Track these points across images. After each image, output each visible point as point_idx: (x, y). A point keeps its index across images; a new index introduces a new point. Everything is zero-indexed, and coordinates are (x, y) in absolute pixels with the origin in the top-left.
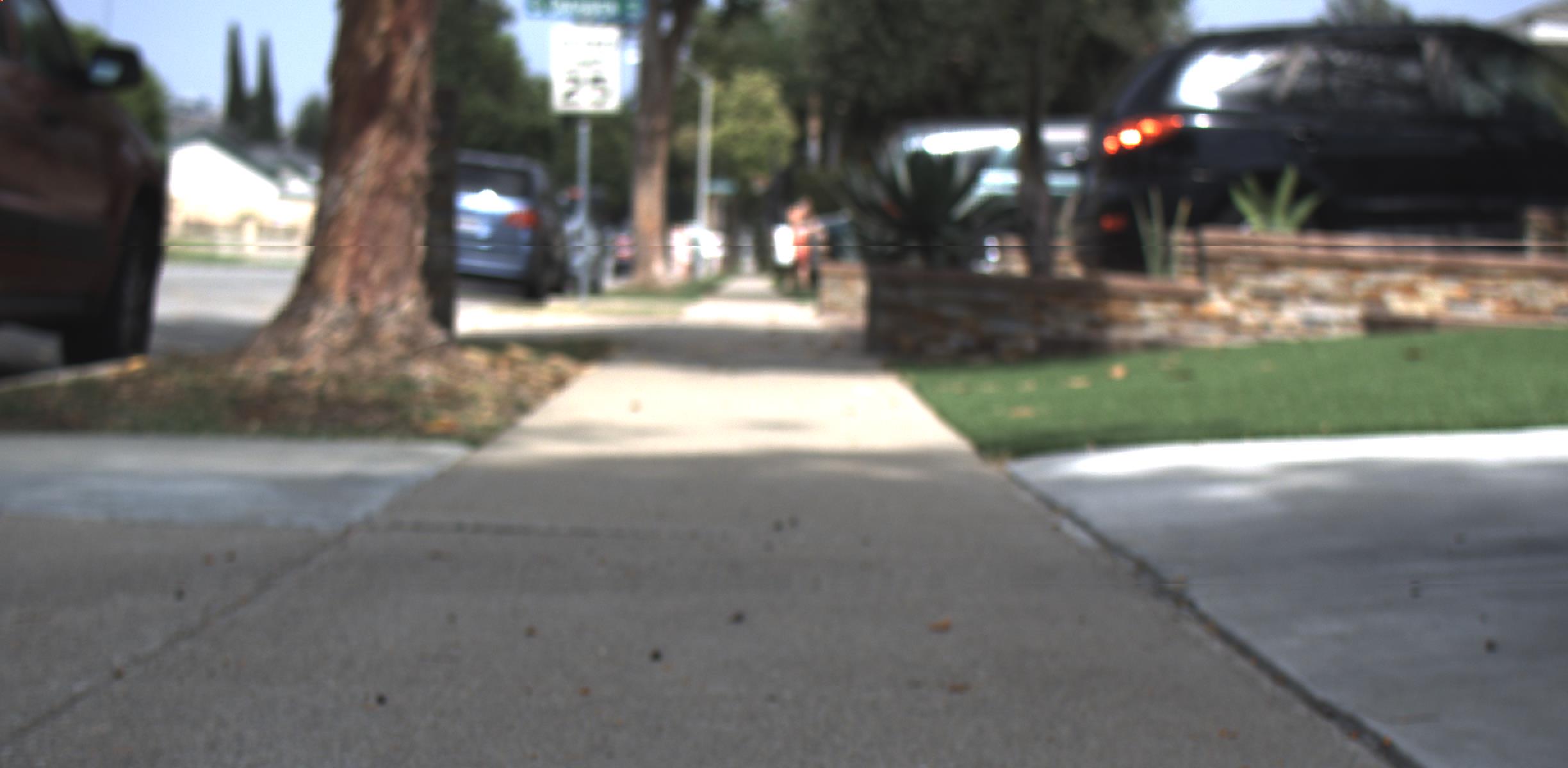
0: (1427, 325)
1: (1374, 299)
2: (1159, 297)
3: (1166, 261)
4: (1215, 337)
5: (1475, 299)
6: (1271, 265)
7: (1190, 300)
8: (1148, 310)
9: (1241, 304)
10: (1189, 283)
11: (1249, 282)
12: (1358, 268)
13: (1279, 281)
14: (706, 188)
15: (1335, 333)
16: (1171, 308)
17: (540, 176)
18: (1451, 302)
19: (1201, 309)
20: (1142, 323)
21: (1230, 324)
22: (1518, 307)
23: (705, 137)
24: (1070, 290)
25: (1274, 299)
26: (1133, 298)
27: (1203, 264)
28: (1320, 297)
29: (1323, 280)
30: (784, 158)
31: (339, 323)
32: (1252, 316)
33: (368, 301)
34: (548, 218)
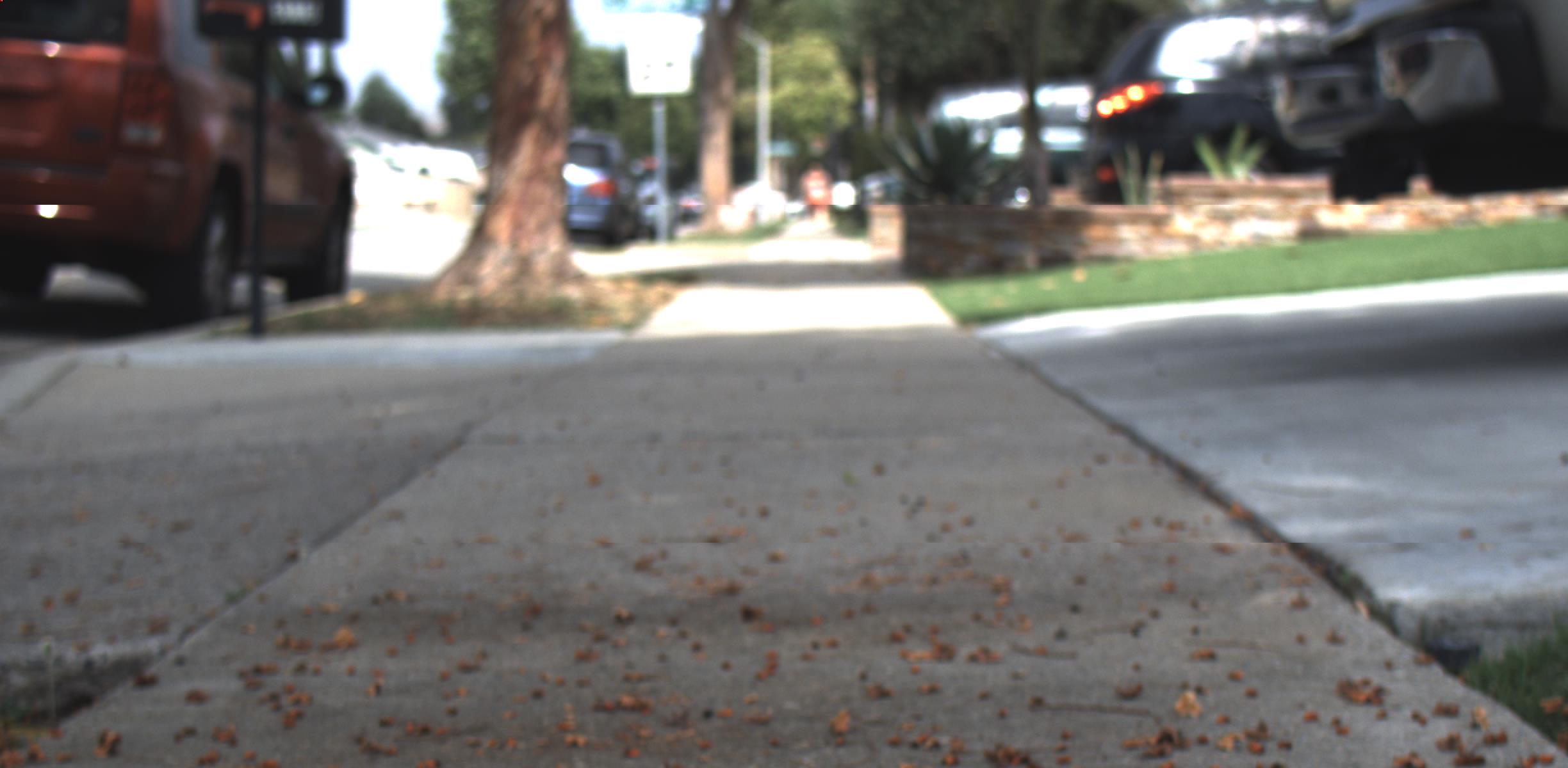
0: (1338, 234)
1: (1307, 216)
2: (1134, 220)
3: (1142, 196)
4: (1179, 249)
5: (1389, 212)
6: (1223, 195)
7: (1159, 222)
8: (1127, 232)
9: (1201, 225)
10: (1158, 209)
11: (1204, 208)
12: (1291, 195)
13: (1231, 206)
14: (767, 151)
15: (1280, 244)
16: (1145, 230)
17: (615, 147)
18: (1371, 215)
19: (1169, 229)
20: (1120, 241)
21: (1193, 240)
22: (1423, 216)
23: (764, 100)
24: (1070, 221)
25: (1227, 219)
26: (1112, 222)
27: (1169, 197)
28: (1264, 215)
29: (1267, 204)
30: (843, 118)
31: (505, 262)
32: (1210, 233)
33: (526, 246)
34: (624, 187)
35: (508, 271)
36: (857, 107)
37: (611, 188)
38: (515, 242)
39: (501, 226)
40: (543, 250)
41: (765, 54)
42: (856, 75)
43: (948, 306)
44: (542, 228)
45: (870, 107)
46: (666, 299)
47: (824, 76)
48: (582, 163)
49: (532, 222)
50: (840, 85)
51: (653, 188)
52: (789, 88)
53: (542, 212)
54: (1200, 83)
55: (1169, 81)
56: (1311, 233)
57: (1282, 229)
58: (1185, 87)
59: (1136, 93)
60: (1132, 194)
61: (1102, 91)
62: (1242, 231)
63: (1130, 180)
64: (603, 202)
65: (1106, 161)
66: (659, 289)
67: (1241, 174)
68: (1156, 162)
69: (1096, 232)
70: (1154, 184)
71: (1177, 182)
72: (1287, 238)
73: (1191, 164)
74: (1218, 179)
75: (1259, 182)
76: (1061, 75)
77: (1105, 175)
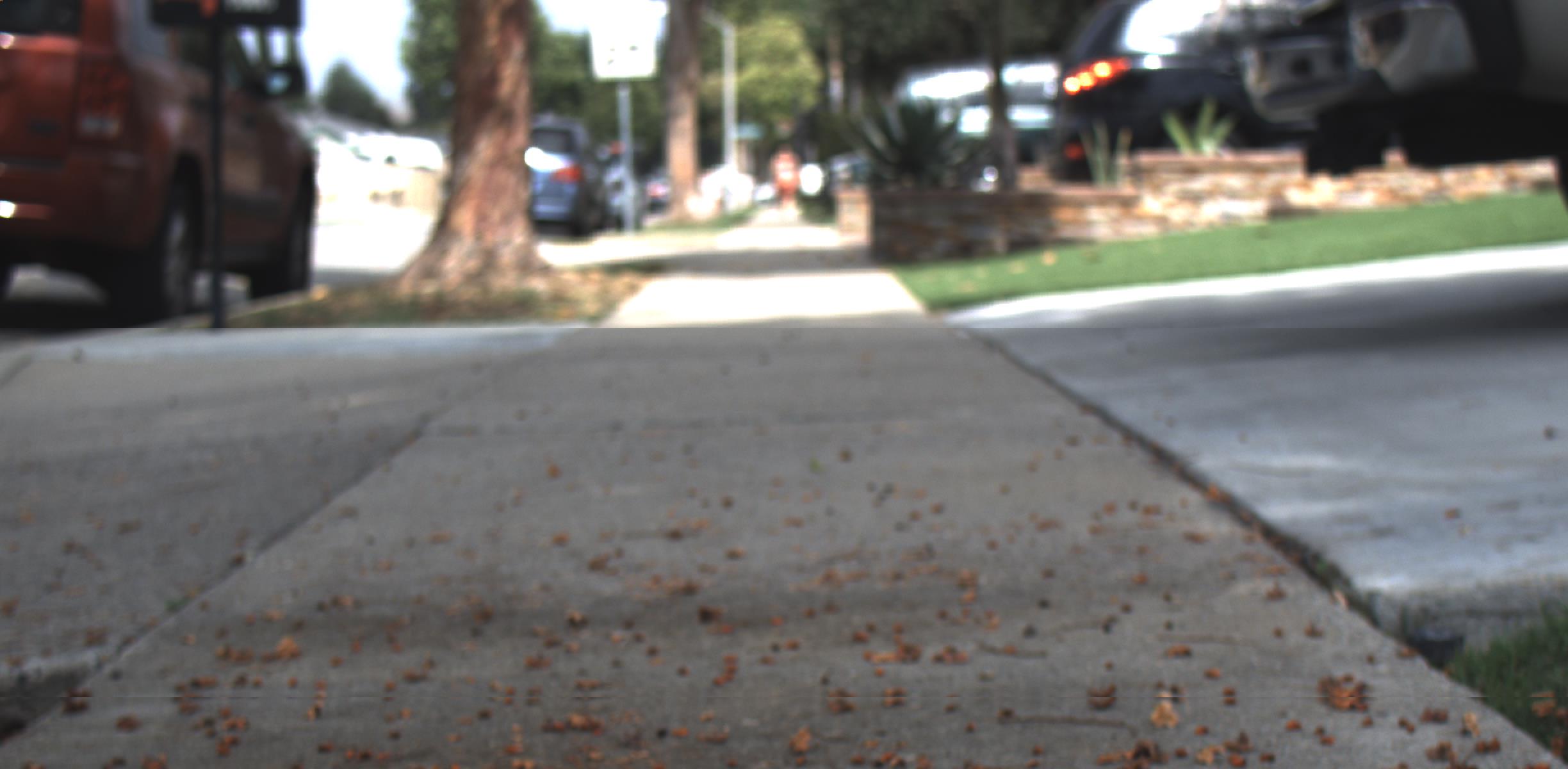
0: (1308, 213)
1: (1277, 194)
2: (1103, 202)
3: (1111, 172)
4: (1149, 230)
5: (1359, 189)
6: (1192, 171)
7: (1128, 204)
8: (1095, 214)
9: (1171, 205)
10: (1125, 188)
11: (1174, 188)
12: (1261, 170)
13: (1200, 184)
14: (734, 134)
15: (1249, 223)
16: (1114, 211)
17: (581, 133)
18: (1341, 192)
19: (1139, 211)
20: (1089, 224)
21: (1162, 221)
22: (1393, 193)
23: (730, 84)
24: (1039, 203)
25: (1195, 199)
26: (1080, 204)
27: (1138, 174)
28: (1233, 195)
29: (1235, 181)
30: (809, 100)
31: (469, 255)
32: (1179, 214)
33: (490, 239)
34: (591, 172)
35: (473, 264)
36: (823, 88)
37: (577, 174)
38: (479, 235)
39: (464, 218)
40: (507, 242)
41: (730, 37)
42: (822, 56)
43: (917, 292)
44: (506, 219)
45: (837, 89)
46: (633, 289)
47: (789, 57)
48: (548, 149)
49: (496, 215)
50: (806, 66)
51: (619, 173)
52: (754, 71)
53: (506, 203)
54: (1166, 58)
55: (1137, 56)
56: (1281, 212)
57: (1252, 209)
58: (1152, 63)
59: (1103, 70)
60: (1100, 172)
61: (1068, 69)
62: (1211, 211)
63: (1099, 158)
64: (570, 190)
65: (1074, 139)
66: (626, 279)
67: (1209, 149)
68: (1124, 139)
69: (1064, 214)
70: (1123, 161)
71: (1146, 159)
72: (1257, 218)
73: (1159, 141)
74: (1187, 155)
75: (1228, 157)
76: (1027, 53)
77: (1073, 153)
